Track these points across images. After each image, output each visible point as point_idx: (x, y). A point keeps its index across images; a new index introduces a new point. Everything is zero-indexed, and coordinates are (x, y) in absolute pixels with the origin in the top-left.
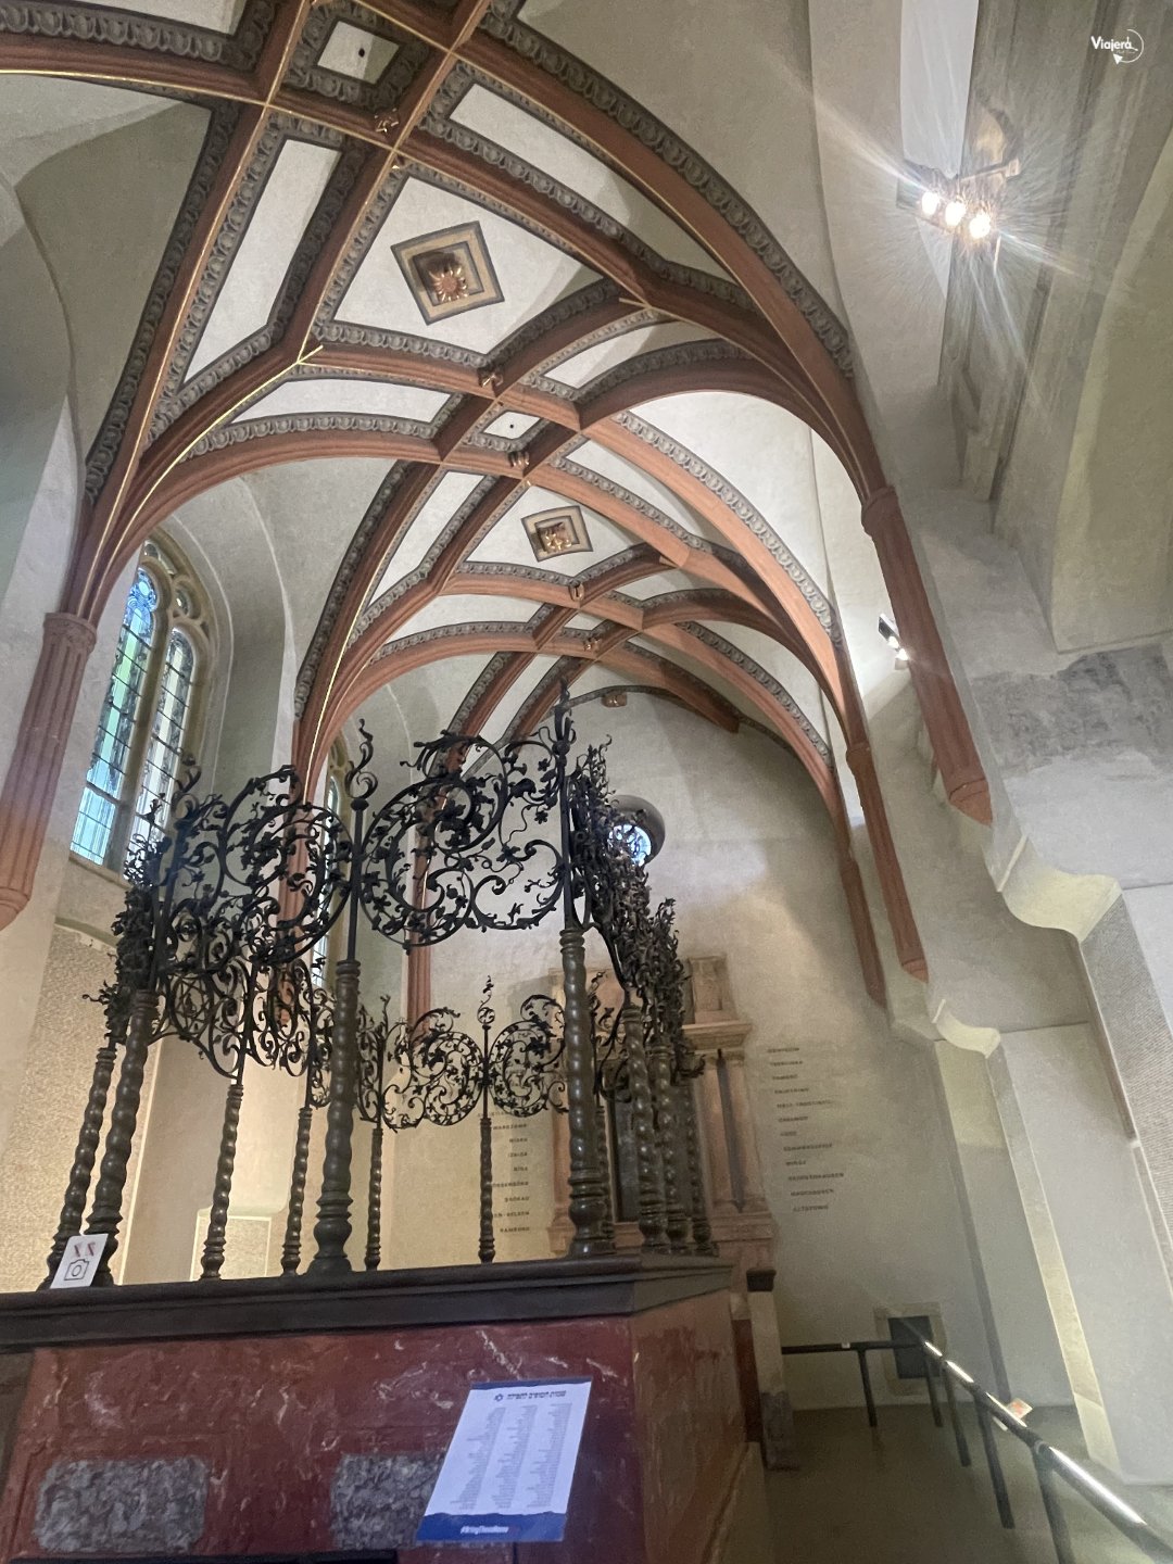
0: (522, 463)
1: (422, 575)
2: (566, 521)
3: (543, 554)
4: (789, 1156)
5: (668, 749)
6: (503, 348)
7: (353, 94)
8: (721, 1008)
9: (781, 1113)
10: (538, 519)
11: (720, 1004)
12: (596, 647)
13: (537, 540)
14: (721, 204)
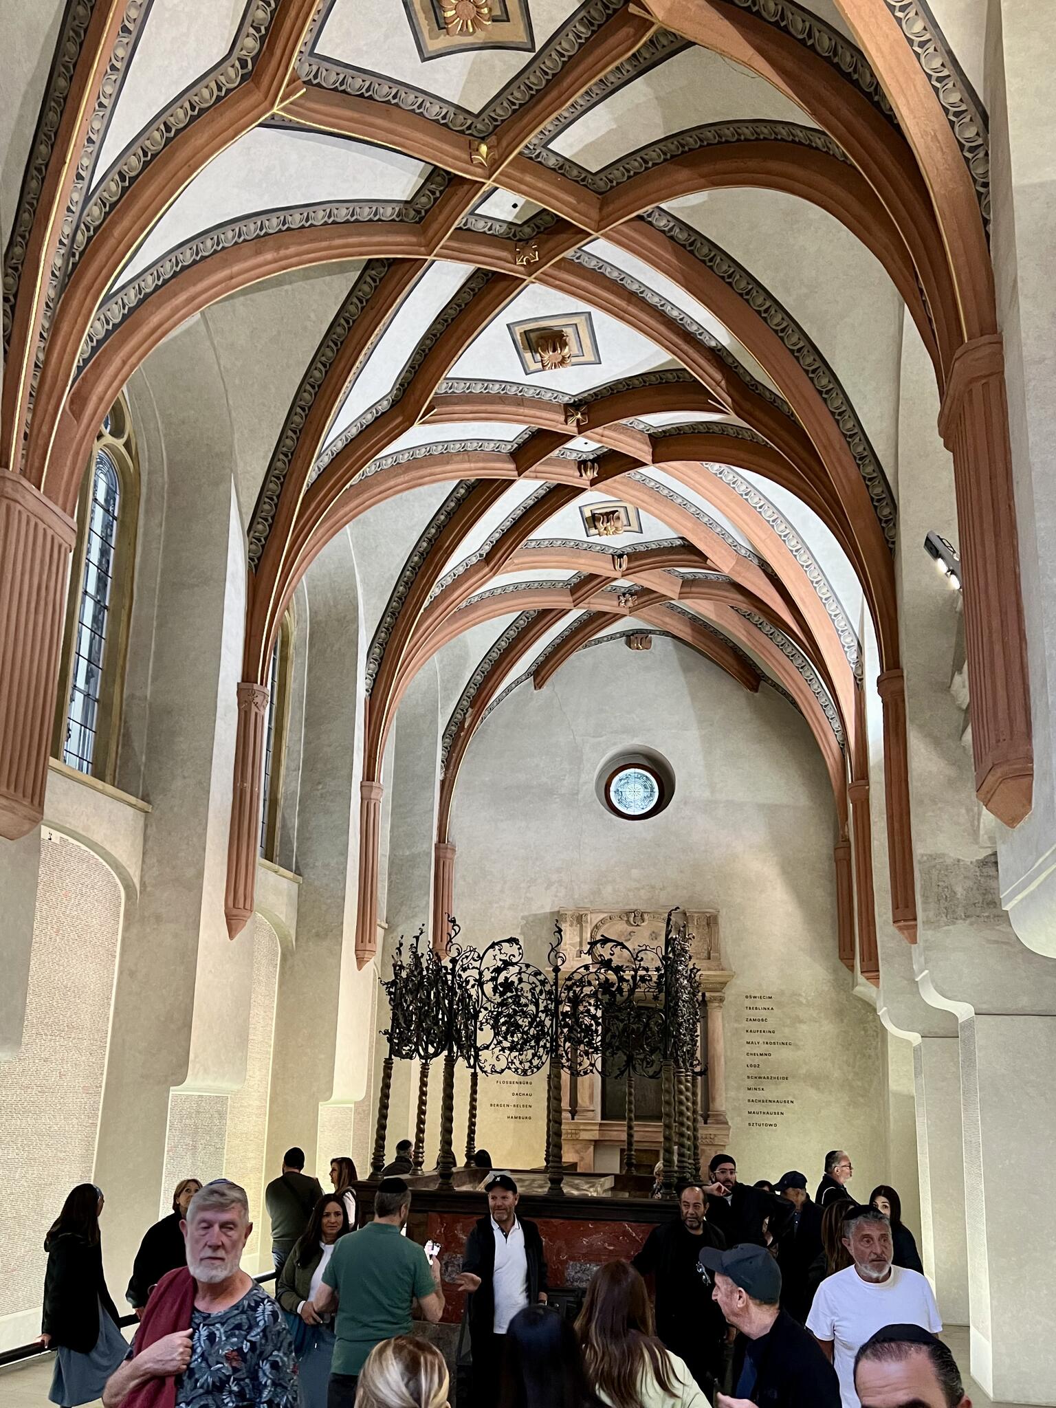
0: (591, 474)
1: (481, 555)
2: (622, 511)
3: (593, 531)
4: (750, 1083)
5: (688, 700)
6: (591, 392)
7: (499, 229)
8: (709, 958)
9: (748, 1048)
10: (592, 507)
11: (709, 954)
12: (630, 604)
13: (593, 521)
14: (810, 369)
